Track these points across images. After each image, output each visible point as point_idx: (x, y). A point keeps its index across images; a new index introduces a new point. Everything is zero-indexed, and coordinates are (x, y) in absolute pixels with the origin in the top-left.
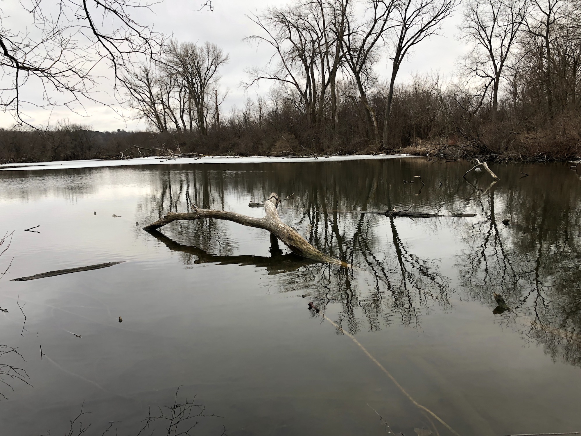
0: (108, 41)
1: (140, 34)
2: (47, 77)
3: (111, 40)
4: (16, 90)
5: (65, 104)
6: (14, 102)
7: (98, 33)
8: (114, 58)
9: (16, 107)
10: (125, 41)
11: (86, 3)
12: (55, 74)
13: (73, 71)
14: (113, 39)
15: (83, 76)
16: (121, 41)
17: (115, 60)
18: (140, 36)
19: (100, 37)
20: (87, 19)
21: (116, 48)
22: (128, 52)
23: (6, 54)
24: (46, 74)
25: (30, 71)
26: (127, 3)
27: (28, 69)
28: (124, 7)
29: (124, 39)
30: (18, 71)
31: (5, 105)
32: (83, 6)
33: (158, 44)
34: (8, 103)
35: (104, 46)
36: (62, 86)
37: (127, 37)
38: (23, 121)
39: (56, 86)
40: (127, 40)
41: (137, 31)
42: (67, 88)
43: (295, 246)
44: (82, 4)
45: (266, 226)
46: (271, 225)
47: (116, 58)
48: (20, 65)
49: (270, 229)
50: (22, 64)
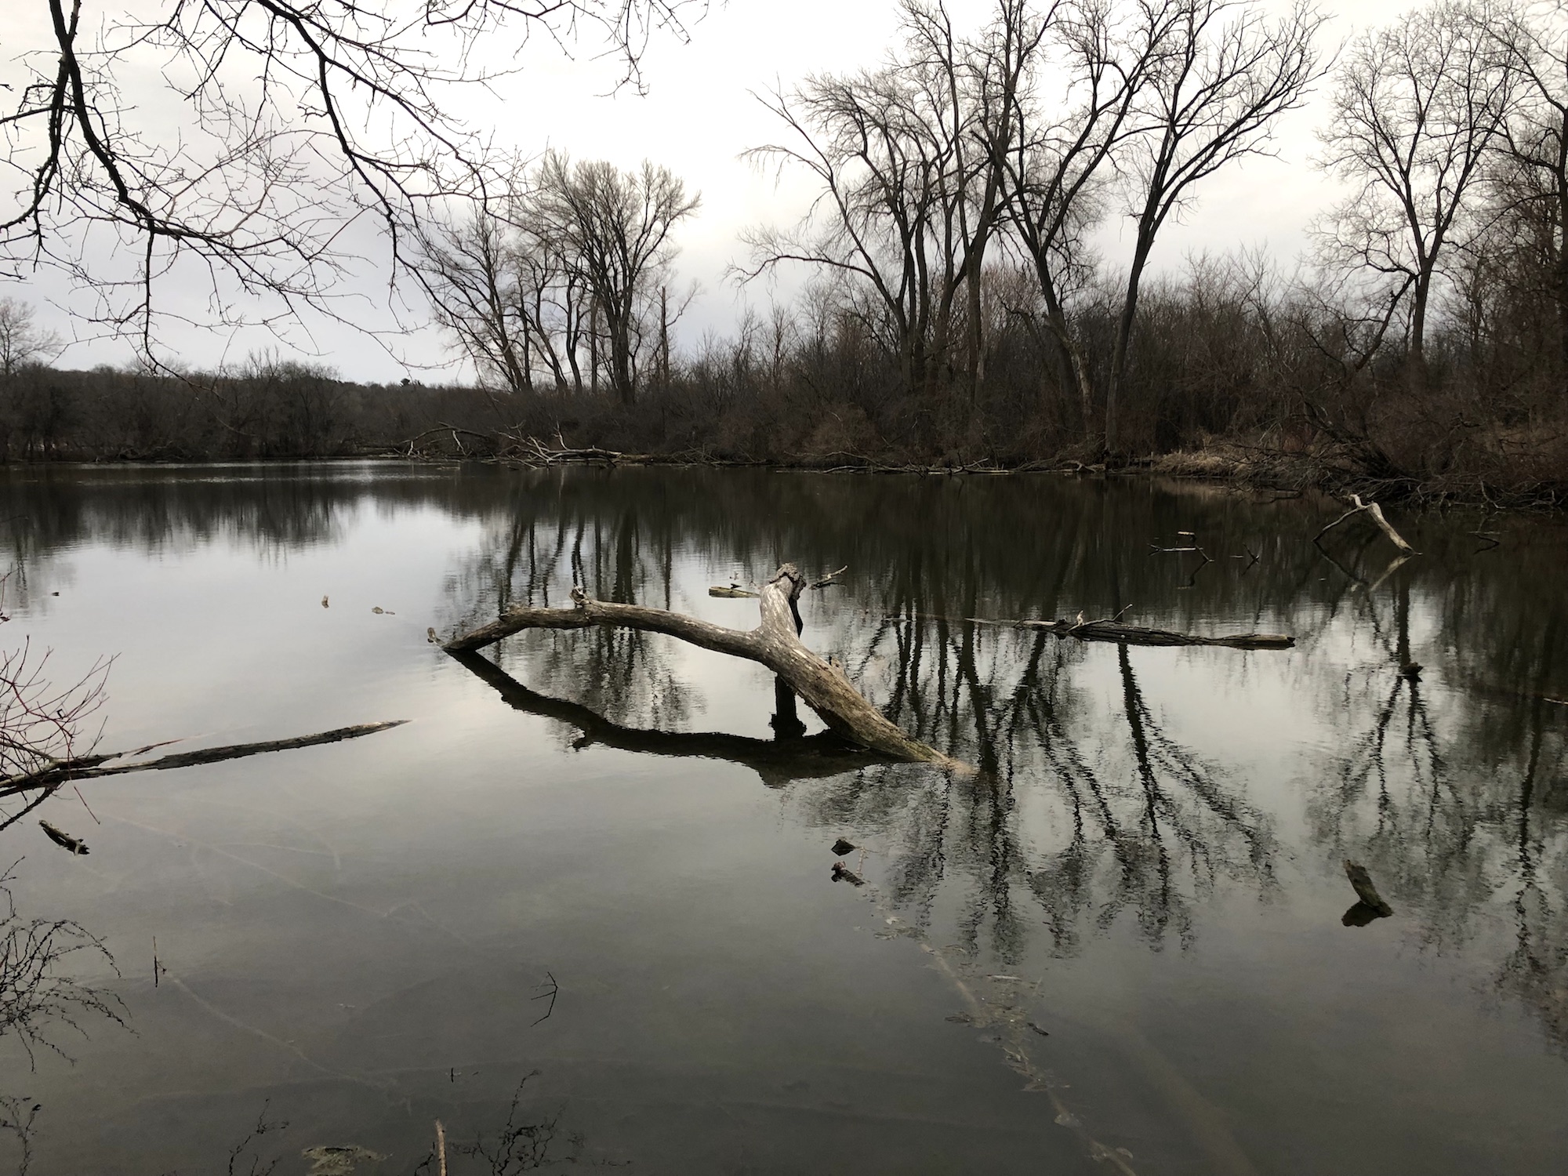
0: (378, 168)
1: (457, 153)
2: (221, 256)
3: (387, 168)
4: (145, 285)
5: (265, 322)
6: (138, 315)
7: (357, 151)
8: (391, 212)
9: (144, 327)
10: (419, 170)
11: (327, 76)
12: (242, 249)
14: (389, 165)
15: (311, 254)
16: (411, 169)
17: (393, 217)
18: (457, 157)
19: (358, 161)
20: (328, 116)
21: (399, 185)
22: (428, 194)
23: (123, 196)
24: (220, 249)
25: (181, 240)
26: (429, 74)
27: (177, 235)
28: (424, 81)
29: (417, 166)
30: (152, 238)
31: (116, 321)
32: (319, 82)
33: (500, 177)
34: (124, 317)
35: (368, 182)
36: (255, 277)
37: (425, 159)
38: (157, 364)
39: (243, 280)
40: (425, 166)
41: (450, 145)
42: (270, 285)
43: (833, 709)
44: (318, 76)
45: (762, 655)
46: (774, 651)
47: (397, 212)
48: (157, 224)
49: (769, 662)
50: (164, 223)
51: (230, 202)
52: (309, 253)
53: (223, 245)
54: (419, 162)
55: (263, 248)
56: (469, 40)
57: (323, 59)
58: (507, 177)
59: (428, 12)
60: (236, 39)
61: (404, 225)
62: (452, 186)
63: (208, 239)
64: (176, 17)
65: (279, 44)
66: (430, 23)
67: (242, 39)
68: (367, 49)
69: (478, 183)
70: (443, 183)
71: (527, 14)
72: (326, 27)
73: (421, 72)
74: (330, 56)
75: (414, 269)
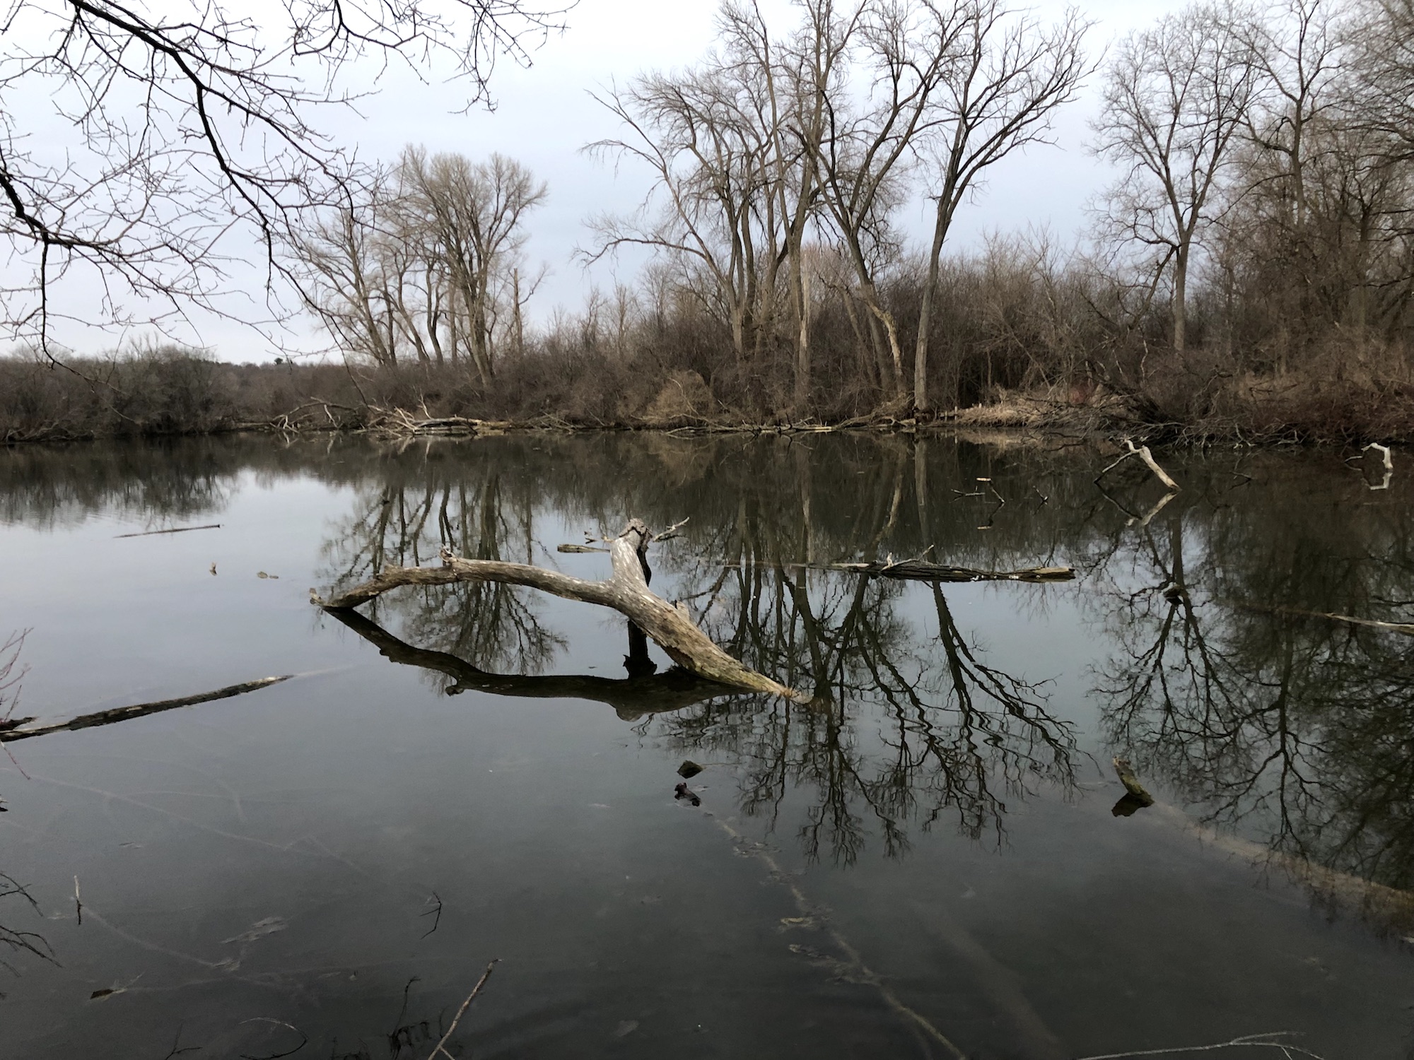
0: (253, 183)
1: (325, 169)
2: (110, 262)
3: (260, 182)
4: (41, 290)
5: (152, 321)
6: (34, 317)
7: (232, 167)
8: (266, 222)
9: (41, 329)
10: (291, 184)
11: (204, 100)
12: (131, 256)
13: (172, 249)
14: (264, 181)
15: (194, 258)
16: (284, 184)
17: (268, 227)
18: (326, 172)
19: (235, 177)
20: (207, 137)
21: (273, 198)
22: (299, 204)
23: (20, 212)
24: (109, 256)
25: (72, 250)
26: (298, 96)
27: (69, 245)
28: (293, 103)
29: (289, 181)
30: (46, 249)
31: (15, 324)
32: (197, 105)
33: (365, 188)
34: (22, 319)
35: (244, 196)
36: (144, 281)
37: (296, 173)
38: (54, 362)
39: (133, 285)
40: (296, 180)
41: (319, 162)
42: (158, 287)
43: (679, 647)
44: (196, 100)
45: (613, 601)
46: (625, 597)
47: (271, 221)
48: (51, 236)
49: (621, 608)
50: (56, 234)
51: (116, 213)
52: (191, 258)
53: (112, 252)
54: (289, 177)
55: (148, 254)
56: (333, 68)
57: (200, 87)
58: (371, 188)
59: (295, 44)
60: (120, 69)
61: (278, 233)
62: (323, 198)
63: (96, 247)
64: (63, 50)
65: (159, 71)
66: (297, 53)
67: (124, 69)
68: (238, 75)
69: (344, 194)
70: (313, 195)
71: (384, 45)
72: (200, 55)
73: (290, 95)
74: (207, 85)
75: (288, 273)
